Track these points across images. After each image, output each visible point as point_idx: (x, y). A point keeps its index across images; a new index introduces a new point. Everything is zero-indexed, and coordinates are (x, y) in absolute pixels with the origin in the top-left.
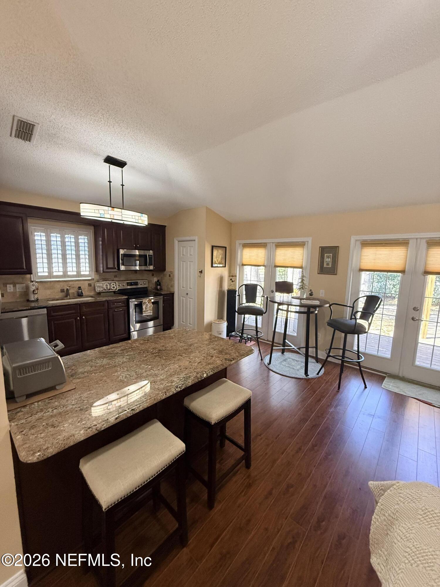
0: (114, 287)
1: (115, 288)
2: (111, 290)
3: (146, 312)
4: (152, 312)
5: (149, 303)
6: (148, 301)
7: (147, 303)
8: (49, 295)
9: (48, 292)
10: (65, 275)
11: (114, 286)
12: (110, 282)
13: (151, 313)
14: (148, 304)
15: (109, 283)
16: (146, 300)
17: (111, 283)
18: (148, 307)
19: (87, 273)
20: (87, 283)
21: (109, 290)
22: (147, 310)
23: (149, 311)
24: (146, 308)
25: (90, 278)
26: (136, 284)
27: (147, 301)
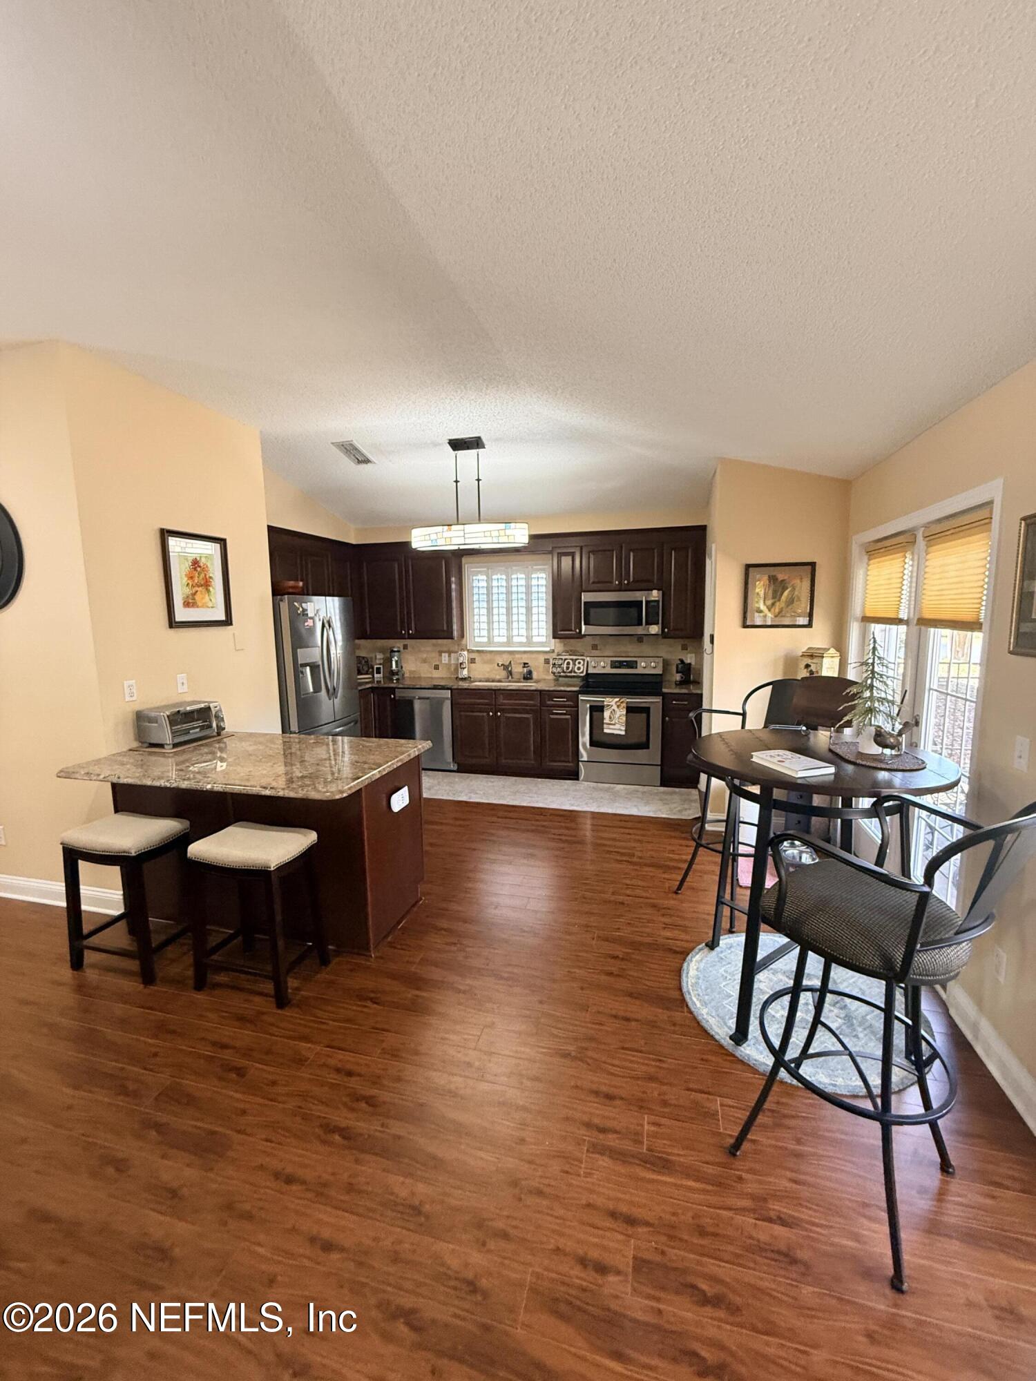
0: (579, 668)
1: (581, 670)
2: (573, 674)
3: (611, 727)
4: (624, 728)
5: (618, 706)
6: (616, 702)
7: (615, 707)
8: (488, 672)
9: (487, 668)
10: (509, 642)
11: (580, 665)
12: (575, 657)
13: (621, 730)
14: (616, 709)
15: (572, 660)
16: (611, 700)
17: (576, 659)
18: (617, 716)
19: (543, 639)
20: (542, 658)
21: (571, 672)
22: (613, 722)
23: (617, 726)
24: (610, 718)
25: (547, 649)
26: (632, 665)
27: (613, 703)
